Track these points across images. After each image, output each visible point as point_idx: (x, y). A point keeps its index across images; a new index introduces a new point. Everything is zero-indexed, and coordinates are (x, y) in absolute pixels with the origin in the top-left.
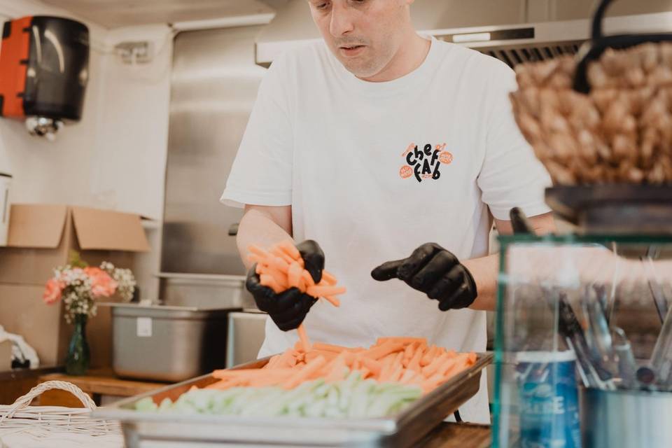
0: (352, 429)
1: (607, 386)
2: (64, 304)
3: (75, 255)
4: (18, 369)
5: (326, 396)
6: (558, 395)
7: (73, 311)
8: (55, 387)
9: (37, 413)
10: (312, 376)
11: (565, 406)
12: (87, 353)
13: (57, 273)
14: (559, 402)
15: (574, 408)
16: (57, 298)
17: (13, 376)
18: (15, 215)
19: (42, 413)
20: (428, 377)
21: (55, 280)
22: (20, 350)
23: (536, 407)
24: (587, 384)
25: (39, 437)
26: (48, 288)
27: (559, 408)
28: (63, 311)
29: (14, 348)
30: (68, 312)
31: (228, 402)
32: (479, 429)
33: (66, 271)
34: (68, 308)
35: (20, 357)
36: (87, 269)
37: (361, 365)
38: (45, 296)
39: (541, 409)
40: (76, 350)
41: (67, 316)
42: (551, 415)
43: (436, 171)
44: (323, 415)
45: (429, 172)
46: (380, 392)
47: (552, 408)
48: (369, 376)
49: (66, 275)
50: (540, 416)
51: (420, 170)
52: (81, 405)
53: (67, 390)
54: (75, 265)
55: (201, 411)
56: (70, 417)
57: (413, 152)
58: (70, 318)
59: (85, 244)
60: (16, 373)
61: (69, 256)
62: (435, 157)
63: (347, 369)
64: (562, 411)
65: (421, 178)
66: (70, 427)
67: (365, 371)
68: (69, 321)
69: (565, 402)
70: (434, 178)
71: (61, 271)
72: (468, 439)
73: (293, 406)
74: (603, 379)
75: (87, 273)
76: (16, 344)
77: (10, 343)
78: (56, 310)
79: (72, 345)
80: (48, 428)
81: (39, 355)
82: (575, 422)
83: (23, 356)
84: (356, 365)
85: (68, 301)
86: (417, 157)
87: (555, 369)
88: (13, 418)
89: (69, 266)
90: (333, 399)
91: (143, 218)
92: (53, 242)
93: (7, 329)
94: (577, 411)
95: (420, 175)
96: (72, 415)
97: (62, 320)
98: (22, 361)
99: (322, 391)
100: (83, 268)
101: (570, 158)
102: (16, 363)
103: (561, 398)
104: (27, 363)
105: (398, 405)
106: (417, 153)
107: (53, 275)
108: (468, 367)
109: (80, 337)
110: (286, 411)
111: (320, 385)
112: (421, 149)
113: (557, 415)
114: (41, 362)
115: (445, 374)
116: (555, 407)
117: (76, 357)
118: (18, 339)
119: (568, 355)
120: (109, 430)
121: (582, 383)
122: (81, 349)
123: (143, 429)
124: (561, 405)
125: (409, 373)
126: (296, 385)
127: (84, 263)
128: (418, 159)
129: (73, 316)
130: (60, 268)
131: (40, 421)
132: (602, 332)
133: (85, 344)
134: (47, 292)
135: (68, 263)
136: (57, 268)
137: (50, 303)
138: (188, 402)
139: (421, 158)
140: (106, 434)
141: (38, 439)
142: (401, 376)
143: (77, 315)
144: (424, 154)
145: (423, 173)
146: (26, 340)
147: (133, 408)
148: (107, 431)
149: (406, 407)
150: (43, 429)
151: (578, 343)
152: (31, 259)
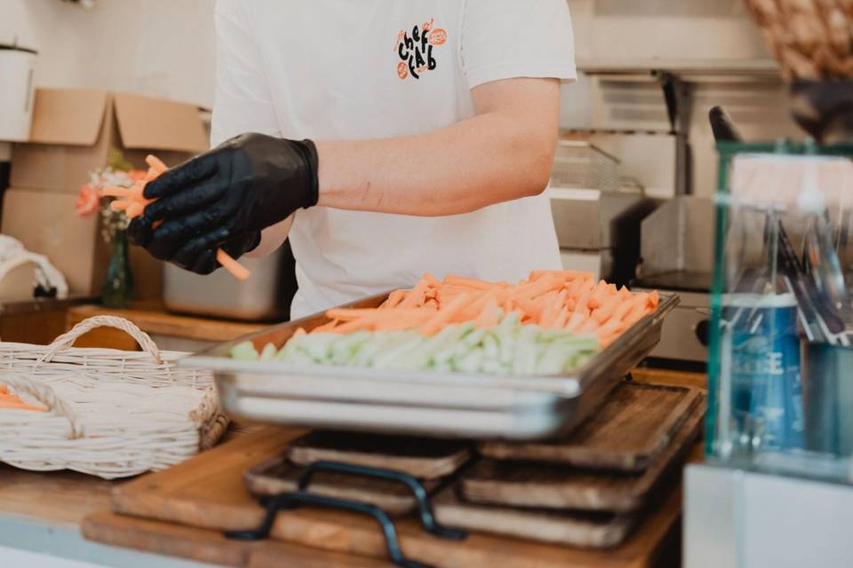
0: (518, 389)
1: (839, 340)
2: (101, 217)
3: (117, 154)
4: (41, 299)
5: (481, 345)
6: (775, 351)
7: (113, 226)
8: (104, 324)
9: (81, 357)
10: (456, 318)
11: (784, 366)
12: (130, 280)
13: (95, 177)
14: (777, 359)
15: (795, 368)
16: (94, 209)
17: (37, 307)
18: (40, 102)
19: (88, 357)
20: (602, 323)
21: (91, 186)
22: (44, 275)
23: (747, 366)
24: (811, 337)
25: (85, 387)
26: (83, 196)
27: (777, 367)
28: (100, 226)
29: (38, 272)
30: (107, 227)
31: (354, 350)
32: (664, 392)
33: (105, 175)
34: (106, 222)
35: (43, 282)
36: (132, 173)
37: (515, 305)
38: (78, 206)
39: (753, 367)
40: (116, 276)
41: (105, 233)
42: (766, 376)
43: (431, 59)
44: (481, 370)
45: (423, 63)
46: (550, 341)
47: (768, 366)
48: (525, 319)
49: (106, 180)
50: (750, 377)
51: (414, 63)
52: (139, 348)
53: (121, 327)
54: (117, 167)
55: (318, 361)
56: (123, 362)
57: (404, 43)
58: (109, 234)
59: (130, 140)
60: (40, 304)
61: (109, 155)
62: (425, 41)
63: (500, 311)
64: (780, 371)
65: (418, 74)
66: (124, 376)
67: (519, 314)
68: (107, 239)
69: (783, 359)
70: (431, 68)
71: (100, 174)
72: (653, 404)
73: (441, 357)
74: (834, 331)
75: (133, 178)
76: (39, 266)
77: (33, 265)
78: (91, 224)
79: (111, 269)
80: (97, 375)
81: (68, 281)
82: (795, 386)
83: (48, 282)
84: (509, 304)
85: (107, 213)
86: (408, 47)
87: (772, 317)
88: (51, 362)
89: (110, 169)
90: (491, 349)
91: (202, 110)
92: (89, 139)
93: (29, 247)
94: (799, 371)
95: (416, 70)
96: (127, 360)
97: (99, 238)
98: (47, 289)
99: (474, 338)
100: (127, 171)
101: (815, 45)
102: (39, 291)
103: (779, 355)
104: (54, 291)
105: (574, 360)
106: (408, 41)
107: (89, 180)
108: (648, 311)
109: (121, 260)
110: (432, 363)
111: (469, 332)
112: (410, 36)
113: (774, 376)
114: (71, 290)
115: (622, 319)
116: (771, 365)
117: (117, 284)
118: (41, 260)
119: (787, 300)
120: (174, 380)
121: (804, 336)
122: (122, 275)
123: (245, 383)
124: (779, 363)
125: (577, 318)
126: (438, 330)
127: (127, 165)
128: (409, 50)
129: (113, 233)
130: (99, 170)
131: (85, 367)
132: (833, 270)
133: (127, 268)
134: (81, 202)
135: (107, 164)
136: (94, 171)
137: (85, 215)
138: (299, 349)
139: (412, 48)
140: (170, 385)
141: (84, 389)
142: (567, 321)
143: (118, 231)
144: (414, 41)
145: (418, 66)
146: (52, 261)
147: (229, 356)
148: (171, 381)
149: (584, 362)
150: (88, 377)
151: (802, 284)
152: (59, 159)
